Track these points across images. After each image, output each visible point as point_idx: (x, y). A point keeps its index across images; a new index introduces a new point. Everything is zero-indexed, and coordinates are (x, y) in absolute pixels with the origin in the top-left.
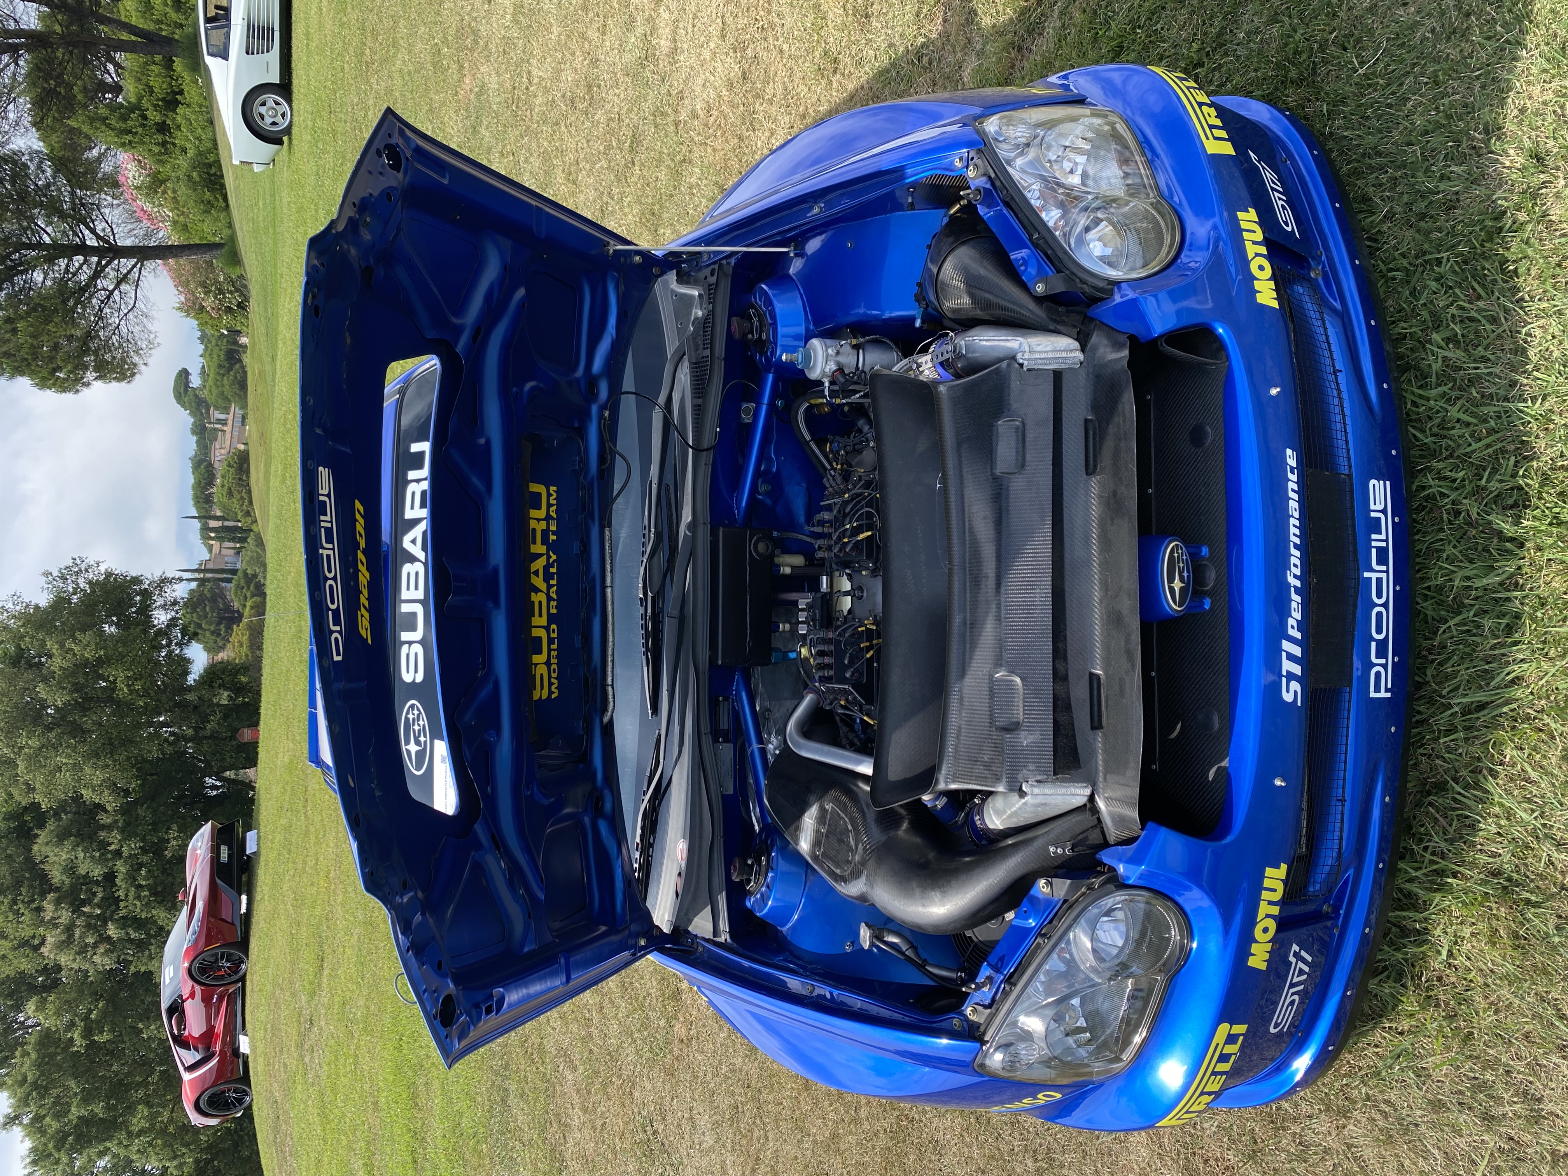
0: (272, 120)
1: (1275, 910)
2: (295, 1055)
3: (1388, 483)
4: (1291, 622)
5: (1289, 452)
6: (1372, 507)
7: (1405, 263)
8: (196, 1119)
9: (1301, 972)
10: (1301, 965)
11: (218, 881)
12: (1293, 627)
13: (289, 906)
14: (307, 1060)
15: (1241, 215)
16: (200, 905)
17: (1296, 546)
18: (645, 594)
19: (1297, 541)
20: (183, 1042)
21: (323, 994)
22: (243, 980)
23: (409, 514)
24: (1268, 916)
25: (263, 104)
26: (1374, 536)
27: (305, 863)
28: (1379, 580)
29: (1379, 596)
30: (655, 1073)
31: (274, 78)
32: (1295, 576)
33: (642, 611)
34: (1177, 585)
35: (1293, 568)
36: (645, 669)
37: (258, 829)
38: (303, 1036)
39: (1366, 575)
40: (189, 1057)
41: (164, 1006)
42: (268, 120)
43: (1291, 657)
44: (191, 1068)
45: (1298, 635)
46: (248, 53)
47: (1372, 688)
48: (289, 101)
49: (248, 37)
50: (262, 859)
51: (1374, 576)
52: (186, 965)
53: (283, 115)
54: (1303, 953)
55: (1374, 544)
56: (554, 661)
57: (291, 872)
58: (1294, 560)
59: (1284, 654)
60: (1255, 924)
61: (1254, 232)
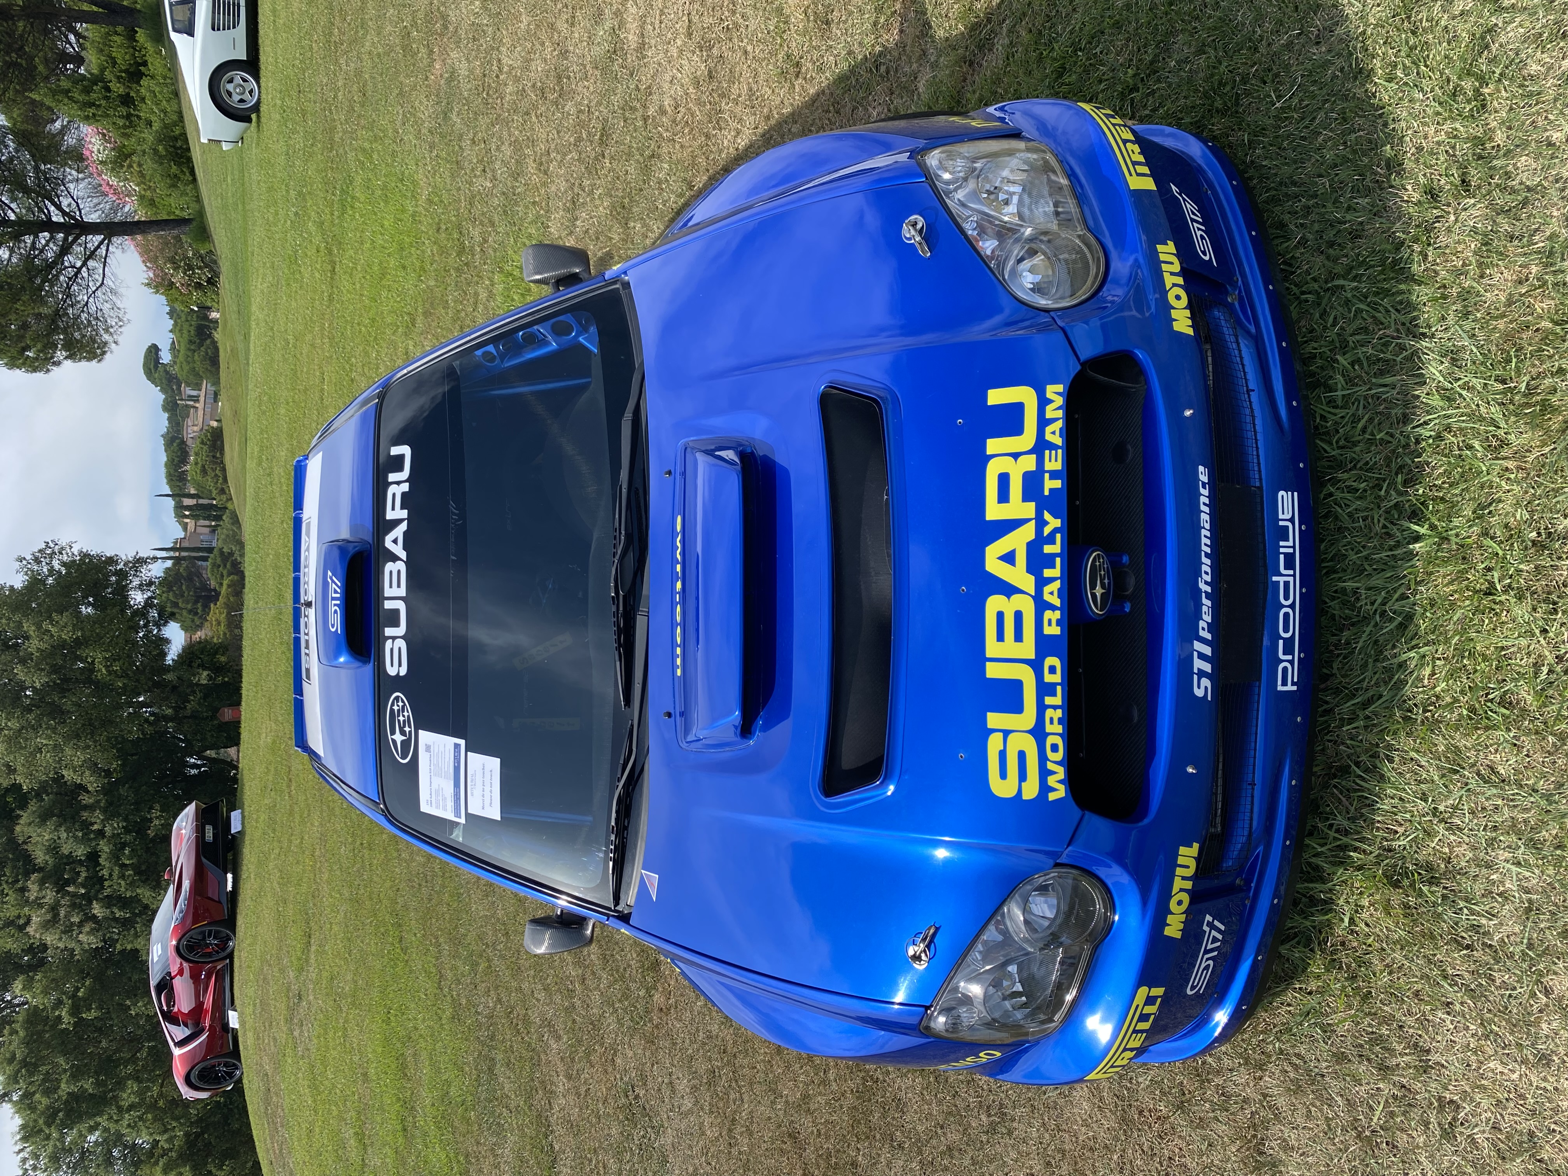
0: (239, 97)
1: (1189, 885)
2: (285, 1029)
3: (1296, 494)
4: (1202, 624)
5: (1201, 468)
6: (1281, 516)
7: (1316, 286)
8: (187, 1093)
9: (1215, 940)
10: (1214, 933)
11: (204, 860)
12: (1203, 629)
13: (275, 884)
14: (296, 1033)
15: (1160, 248)
16: (186, 884)
17: (1207, 555)
18: (617, 593)
19: (1208, 550)
20: (171, 1018)
21: (311, 969)
22: (231, 956)
23: (390, 515)
24: (1181, 890)
25: (231, 81)
26: (1282, 543)
27: (290, 841)
28: (1287, 584)
29: (1286, 598)
30: (635, 1041)
31: (241, 54)
32: (1206, 583)
33: (614, 609)
34: (1099, 591)
35: (1204, 575)
36: (618, 663)
37: (242, 808)
38: (292, 1010)
39: (1275, 579)
40: (180, 1032)
41: (153, 983)
42: (236, 98)
43: (1202, 656)
44: (181, 1044)
45: (1209, 636)
46: (213, 29)
47: (1279, 682)
48: (257, 78)
49: (214, 12)
50: (247, 838)
51: (1281, 579)
52: (174, 942)
53: (251, 92)
54: (1216, 923)
55: (1282, 550)
57: (277, 851)
58: (1205, 568)
59: (1195, 654)
60: (1170, 897)
61: (1172, 263)
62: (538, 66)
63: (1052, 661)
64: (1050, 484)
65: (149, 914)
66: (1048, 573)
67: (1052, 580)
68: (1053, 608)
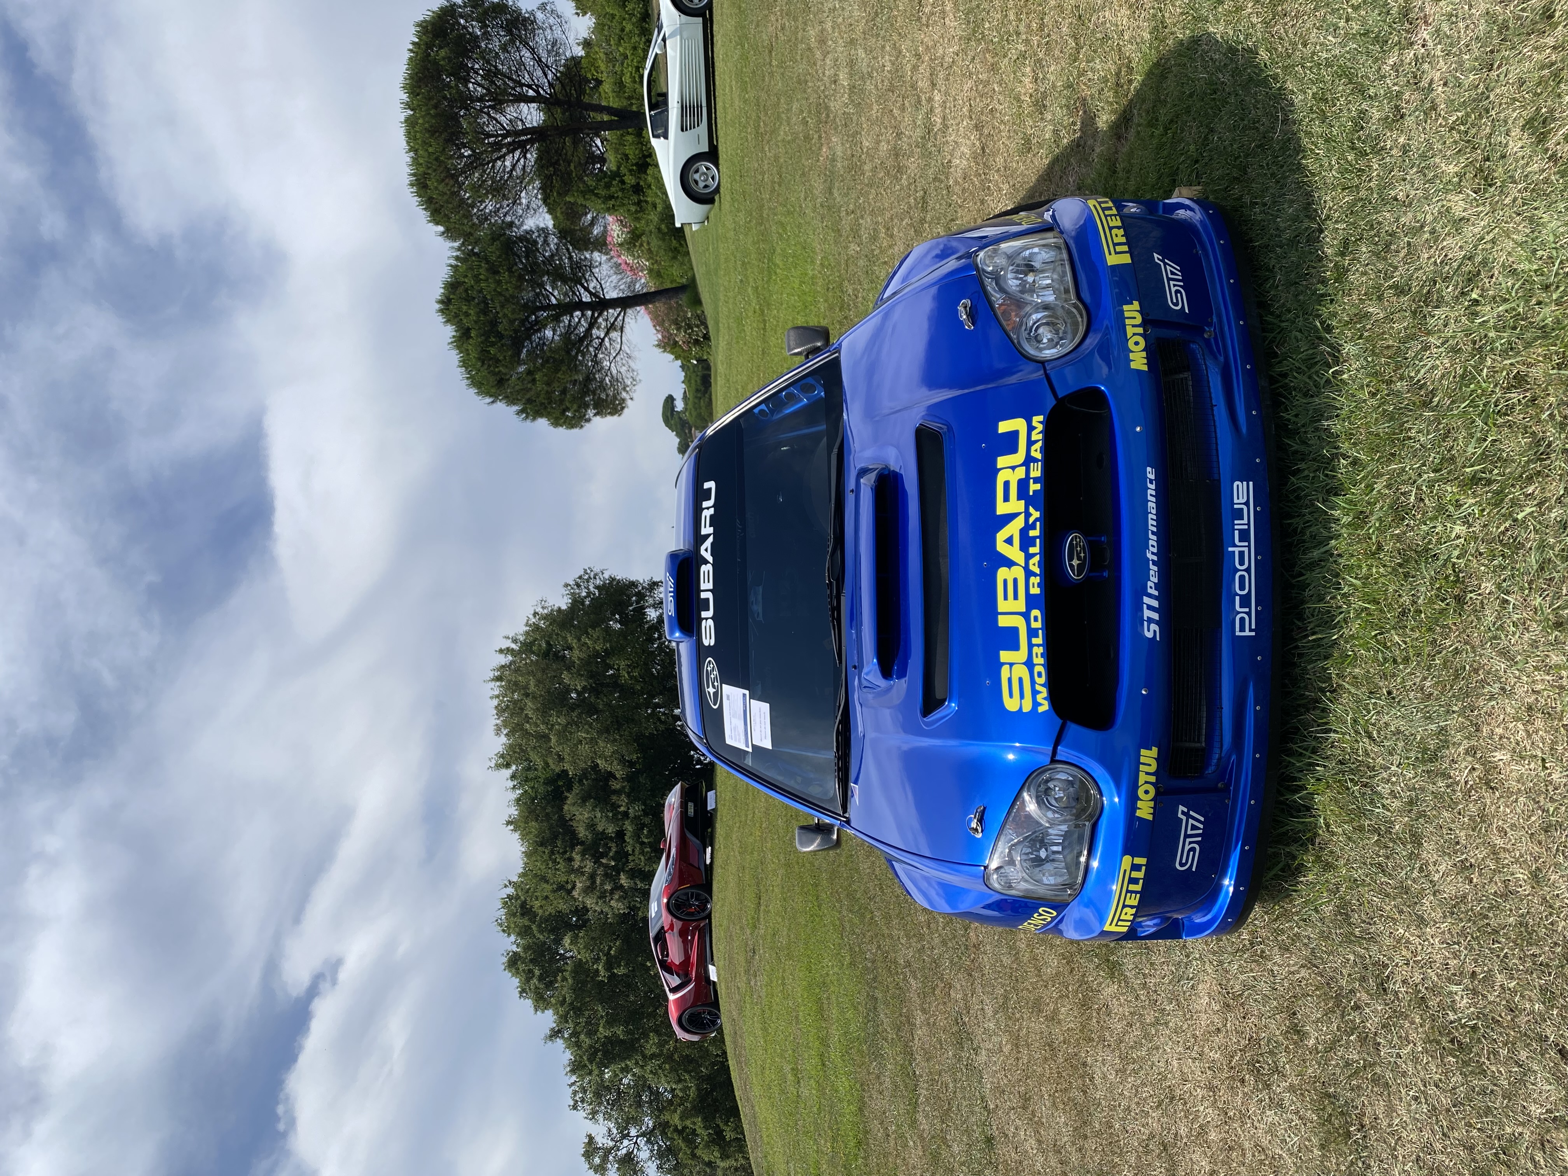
0: (704, 184)
1: (1153, 779)
2: (744, 979)
3: (1251, 483)
4: (1149, 584)
5: (1149, 469)
6: (1236, 501)
8: (681, 1034)
9: (1194, 827)
10: (1191, 821)
11: (689, 836)
12: (1151, 587)
13: (737, 853)
14: (752, 983)
15: (1126, 307)
16: (673, 851)
19: (1155, 529)
20: (668, 968)
21: (761, 927)
22: (709, 916)
23: (704, 531)
24: (1146, 782)
25: (697, 171)
26: (1236, 522)
27: (746, 816)
28: (1241, 554)
29: (1242, 563)
31: (705, 149)
32: (1153, 553)
34: (1076, 562)
35: (1151, 548)
37: (716, 789)
38: (749, 962)
39: (1230, 549)
40: (675, 981)
41: (652, 935)
42: (701, 184)
43: (1150, 608)
44: (674, 990)
45: (1156, 593)
46: (682, 130)
47: (1237, 628)
48: (717, 166)
49: (682, 116)
50: (719, 814)
51: (1237, 550)
52: (665, 900)
53: (713, 178)
54: (1191, 813)
55: (1236, 527)
57: (737, 825)
58: (1152, 543)
59: (1145, 606)
60: (1138, 787)
61: (1135, 318)
62: (884, 146)
63: (1036, 613)
64: (1034, 487)
65: (649, 877)
66: (1032, 550)
67: (1034, 555)
68: (1035, 575)
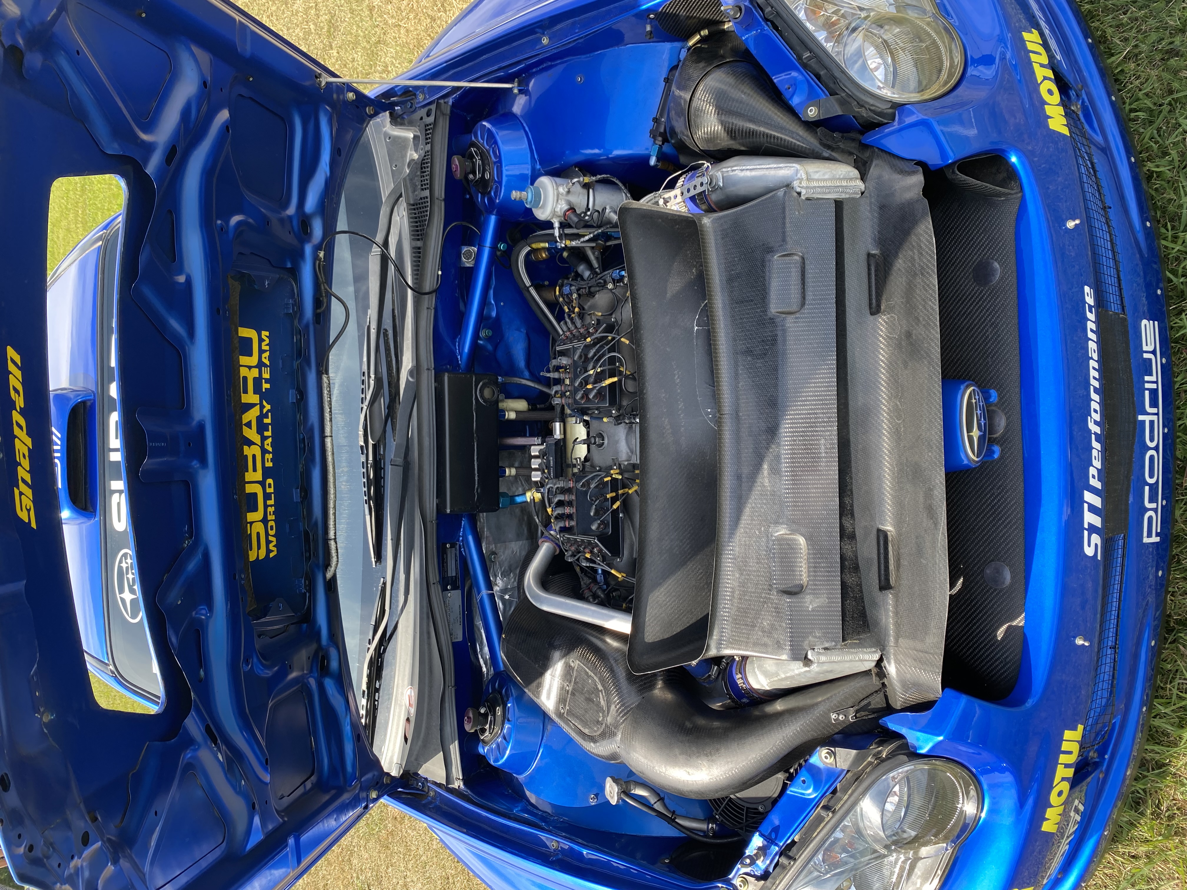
1: (1070, 772)
10: (1076, 817)
12: (1093, 476)
15: (1026, 35)
17: (1096, 391)
18: (366, 441)
19: (1097, 385)
29: (1152, 439)
33: (363, 459)
34: (976, 433)
36: (368, 518)
51: (1147, 419)
56: (271, 517)
58: (1094, 406)
